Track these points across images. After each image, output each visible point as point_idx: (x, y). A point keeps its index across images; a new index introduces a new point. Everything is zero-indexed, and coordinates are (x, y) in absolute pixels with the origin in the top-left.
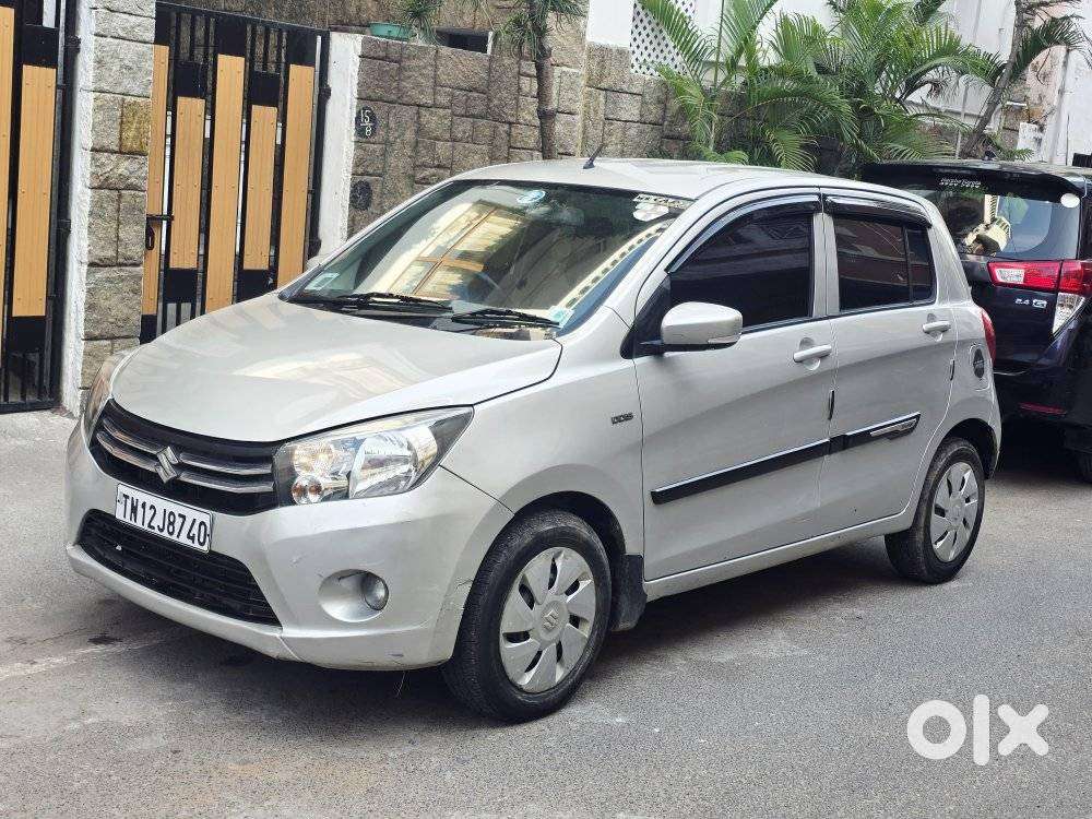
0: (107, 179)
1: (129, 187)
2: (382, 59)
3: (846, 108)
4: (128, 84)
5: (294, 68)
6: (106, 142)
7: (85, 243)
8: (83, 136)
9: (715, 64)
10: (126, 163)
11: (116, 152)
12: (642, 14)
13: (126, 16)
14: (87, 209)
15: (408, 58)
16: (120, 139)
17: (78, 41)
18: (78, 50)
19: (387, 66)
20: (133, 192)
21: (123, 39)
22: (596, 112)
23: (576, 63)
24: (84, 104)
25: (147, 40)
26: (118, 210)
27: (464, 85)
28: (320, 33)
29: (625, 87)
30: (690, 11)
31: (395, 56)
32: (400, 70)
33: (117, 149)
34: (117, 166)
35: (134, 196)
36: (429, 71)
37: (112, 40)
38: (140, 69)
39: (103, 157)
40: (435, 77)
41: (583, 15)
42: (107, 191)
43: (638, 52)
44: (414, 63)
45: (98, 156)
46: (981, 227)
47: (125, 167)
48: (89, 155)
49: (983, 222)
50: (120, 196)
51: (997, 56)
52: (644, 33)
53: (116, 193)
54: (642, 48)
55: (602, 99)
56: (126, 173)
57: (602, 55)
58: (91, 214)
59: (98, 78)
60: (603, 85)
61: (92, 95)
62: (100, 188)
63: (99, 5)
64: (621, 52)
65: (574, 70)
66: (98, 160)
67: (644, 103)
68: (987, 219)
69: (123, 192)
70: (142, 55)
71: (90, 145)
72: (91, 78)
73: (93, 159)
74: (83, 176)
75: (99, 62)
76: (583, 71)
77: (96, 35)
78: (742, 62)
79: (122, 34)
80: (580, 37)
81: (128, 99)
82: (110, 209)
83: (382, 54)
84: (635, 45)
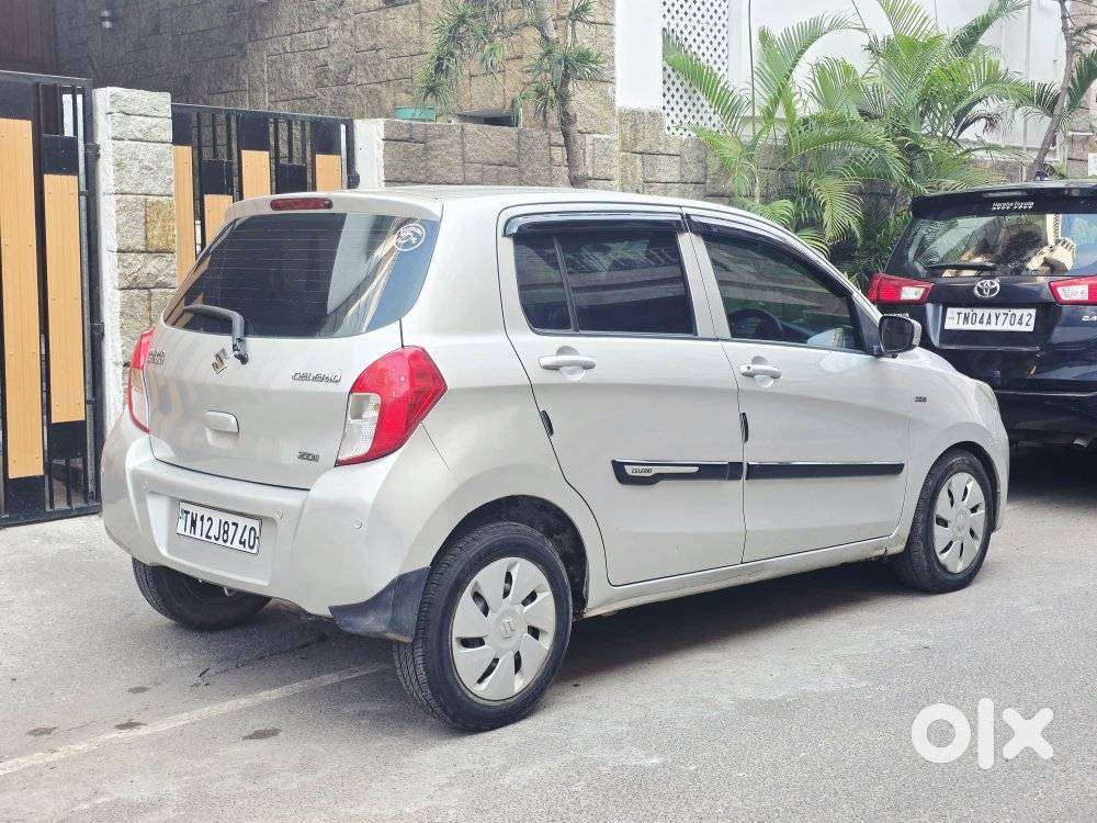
0: (135, 279)
1: (158, 285)
2: (407, 141)
3: (891, 147)
4: (150, 184)
5: (319, 157)
6: (130, 243)
7: (119, 344)
8: (109, 240)
9: (753, 119)
10: (154, 262)
11: (143, 252)
12: (673, 76)
13: (142, 118)
14: (118, 309)
15: (434, 138)
16: (146, 238)
17: (97, 148)
18: (98, 156)
19: (413, 147)
20: (163, 290)
21: (141, 140)
22: (633, 176)
23: (607, 129)
24: (108, 208)
25: (165, 140)
26: (150, 309)
27: (493, 160)
28: (344, 122)
29: (661, 149)
30: (724, 68)
31: (419, 136)
32: (426, 150)
33: (142, 248)
34: (145, 266)
35: (162, 294)
36: (457, 149)
37: (129, 142)
38: (160, 168)
39: (130, 257)
40: (463, 154)
41: (611, 81)
42: (136, 291)
43: (672, 114)
44: (439, 142)
45: (124, 256)
46: (1046, 250)
47: (154, 265)
48: (115, 257)
49: (1047, 244)
50: (151, 295)
51: (1052, 86)
52: (677, 95)
53: (146, 292)
54: (677, 110)
55: (638, 162)
56: (154, 271)
57: (634, 118)
58: (122, 314)
59: (119, 181)
60: (638, 149)
61: (114, 198)
62: (128, 288)
63: (114, 110)
64: (653, 115)
65: (606, 136)
66: (123, 261)
67: (683, 163)
68: (1051, 241)
69: (152, 290)
70: (161, 155)
71: (116, 248)
72: (112, 182)
73: (119, 260)
74: (112, 278)
75: (119, 165)
76: (616, 137)
77: (113, 139)
78: (780, 113)
79: (140, 136)
80: (610, 103)
81: (150, 198)
82: (141, 308)
83: (407, 136)
84: (668, 107)
